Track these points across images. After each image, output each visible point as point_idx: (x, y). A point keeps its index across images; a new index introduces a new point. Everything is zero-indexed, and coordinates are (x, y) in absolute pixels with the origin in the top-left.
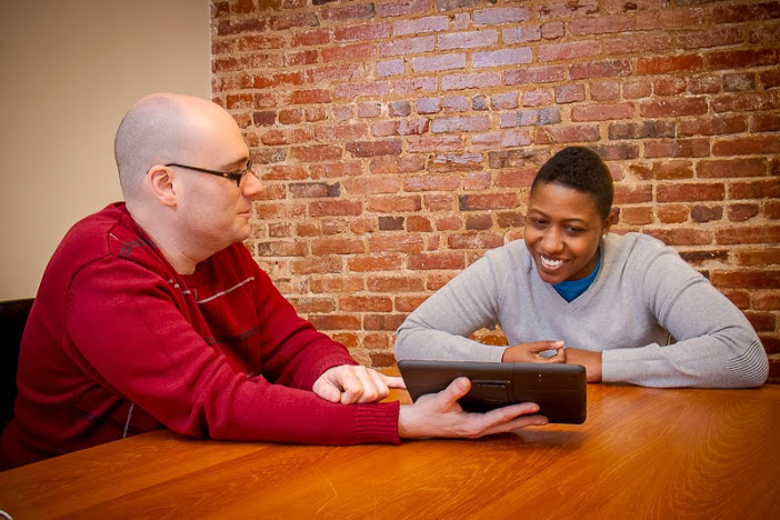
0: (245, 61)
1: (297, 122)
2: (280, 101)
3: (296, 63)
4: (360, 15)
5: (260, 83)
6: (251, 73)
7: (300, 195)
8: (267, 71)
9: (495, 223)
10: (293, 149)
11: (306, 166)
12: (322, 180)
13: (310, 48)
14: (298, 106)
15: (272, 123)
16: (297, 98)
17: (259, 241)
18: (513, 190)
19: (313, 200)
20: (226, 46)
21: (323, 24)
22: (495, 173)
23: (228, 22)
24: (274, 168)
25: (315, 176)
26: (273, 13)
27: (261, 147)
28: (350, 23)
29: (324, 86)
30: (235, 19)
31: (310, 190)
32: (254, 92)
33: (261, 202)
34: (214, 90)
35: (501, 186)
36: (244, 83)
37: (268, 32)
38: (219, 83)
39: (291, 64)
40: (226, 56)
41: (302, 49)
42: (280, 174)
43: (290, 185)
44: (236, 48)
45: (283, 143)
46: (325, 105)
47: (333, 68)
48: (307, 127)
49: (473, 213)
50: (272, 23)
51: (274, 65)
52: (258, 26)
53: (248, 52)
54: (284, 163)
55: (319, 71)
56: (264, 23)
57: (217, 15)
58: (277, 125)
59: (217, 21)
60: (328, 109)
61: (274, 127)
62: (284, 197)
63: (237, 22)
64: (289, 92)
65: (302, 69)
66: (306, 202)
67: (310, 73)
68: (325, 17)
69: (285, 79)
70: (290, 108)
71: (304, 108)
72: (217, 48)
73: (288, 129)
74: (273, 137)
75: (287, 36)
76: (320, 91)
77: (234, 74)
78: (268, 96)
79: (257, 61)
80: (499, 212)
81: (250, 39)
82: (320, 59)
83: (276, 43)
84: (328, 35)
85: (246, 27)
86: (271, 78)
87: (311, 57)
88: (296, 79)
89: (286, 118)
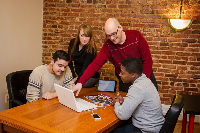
0: (50, 13)
1: (62, 28)
2: (58, 23)
3: (62, 15)
4: (77, 7)
5: (54, 19)
6: (52, 16)
7: (62, 44)
8: (56, 16)
10: (61, 34)
11: (63, 38)
12: (67, 41)
13: (66, 12)
14: (62, 25)
15: (56, 28)
16: (62, 23)
17: (52, 53)
19: (65, 45)
20: (46, 9)
21: (69, 7)
23: (47, 4)
25: (65, 40)
26: (58, 3)
27: (54, 33)
28: (74, 8)
29: (68, 21)
30: (49, 3)
31: (64, 43)
32: (52, 20)
33: (53, 45)
34: (43, 19)
36: (50, 18)
37: (56, 7)
38: (44, 17)
40: (46, 11)
41: (63, 12)
42: (57, 39)
43: (60, 42)
44: (49, 10)
45: (59, 32)
46: (68, 25)
47: (70, 17)
48: (64, 29)
50: (57, 5)
51: (57, 15)
52: (54, 6)
53: (51, 11)
54: (59, 37)
55: (67, 18)
57: (45, 2)
59: (44, 3)
60: (69, 26)
62: (58, 44)
63: (49, 4)
64: (60, 21)
65: (63, 17)
66: (63, 46)
67: (65, 18)
69: (60, 18)
70: (60, 25)
71: (63, 25)
72: (44, 9)
73: (60, 29)
74: (56, 31)
75: (60, 9)
77: (48, 16)
78: (56, 22)
79: (53, 13)
81: (52, 8)
82: (67, 15)
83: (58, 10)
84: (69, 10)
85: (51, 5)
86: (56, 18)
87: (65, 14)
88: (62, 19)
89: (59, 27)
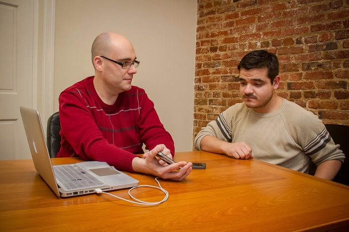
0: (208, 27)
1: (225, 50)
2: (219, 42)
3: (226, 27)
4: (251, 5)
5: (213, 35)
6: (210, 31)
7: (225, 81)
8: (215, 30)
9: (303, 96)
10: (223, 61)
11: (228, 69)
12: (233, 74)
13: (231, 20)
14: (226, 44)
15: (216, 51)
16: (226, 41)
17: (209, 99)
18: (312, 81)
19: (230, 83)
20: (202, 21)
21: (237, 10)
22: (304, 73)
23: (203, 12)
24: (216, 69)
25: (231, 73)
26: (219, 7)
27: (212, 61)
28: (247, 9)
29: (236, 35)
30: (205, 11)
31: (229, 79)
32: (210, 39)
33: (211, 83)
34: (197, 39)
35: (307, 79)
36: (207, 36)
37: (217, 15)
38: (198, 36)
39: (224, 27)
40: (201, 25)
41: (229, 21)
42: (218, 72)
43: (222, 76)
44: (205, 22)
45: (220, 59)
46: (236, 43)
47: (240, 28)
48: (228, 52)
49: (293, 91)
50: (218, 11)
51: (218, 28)
52: (213, 12)
53: (209, 23)
54: (220, 68)
55: (235, 29)
56: (215, 11)
57: (200, 10)
58: (218, 52)
59: (199, 12)
60: (237, 45)
61: (217, 53)
62: (219, 81)
63: (206, 12)
64: (223, 38)
65: (228, 29)
66: (227, 83)
67: (231, 30)
68: (238, 7)
69: (221, 33)
70: (223, 45)
71: (228, 45)
72: (199, 23)
73: (222, 53)
74: (216, 57)
75: (223, 16)
76: (234, 38)
77: (204, 33)
78: (215, 40)
79: (212, 27)
80: (305, 91)
81: (210, 18)
82: (235, 24)
83: (219, 19)
84: (238, 14)
85: (209, 13)
86: (217, 33)
87: (231, 24)
88: (225, 33)
89: (222, 49)
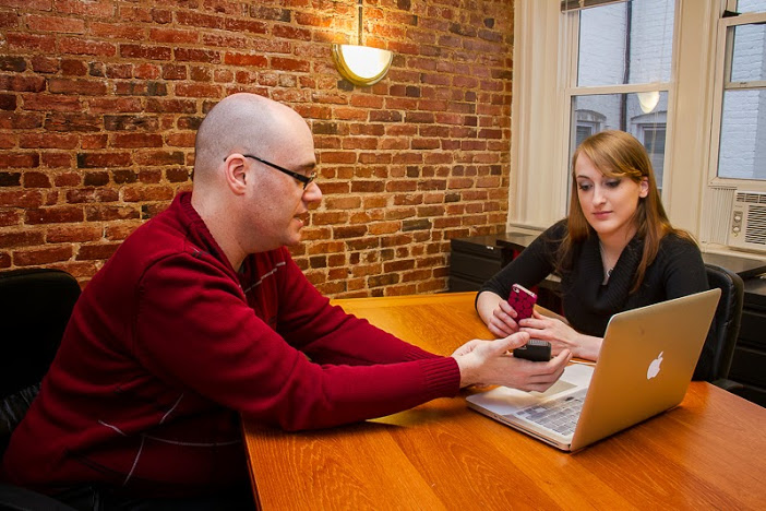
9: (111, 179)
18: (127, 150)
22: (111, 135)
35: (117, 146)
49: (91, 171)
80: (115, 169)
